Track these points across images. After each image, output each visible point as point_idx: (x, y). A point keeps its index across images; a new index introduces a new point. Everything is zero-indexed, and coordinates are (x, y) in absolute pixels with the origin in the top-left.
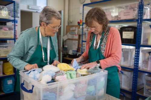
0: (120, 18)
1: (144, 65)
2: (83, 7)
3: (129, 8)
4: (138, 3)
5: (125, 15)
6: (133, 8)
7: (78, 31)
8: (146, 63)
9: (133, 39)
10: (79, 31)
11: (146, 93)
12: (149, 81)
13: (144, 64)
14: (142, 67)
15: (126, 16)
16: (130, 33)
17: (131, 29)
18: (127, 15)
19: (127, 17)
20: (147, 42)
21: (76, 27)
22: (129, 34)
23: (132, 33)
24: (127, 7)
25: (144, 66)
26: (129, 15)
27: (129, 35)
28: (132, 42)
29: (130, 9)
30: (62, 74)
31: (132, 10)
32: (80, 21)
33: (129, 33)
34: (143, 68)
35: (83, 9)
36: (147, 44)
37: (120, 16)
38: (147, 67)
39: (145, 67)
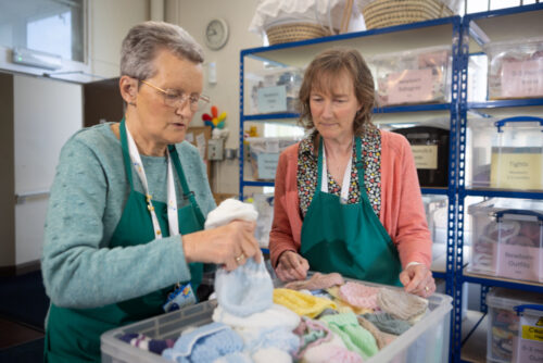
0: (385, 99)
1: (481, 258)
2: (242, 61)
3: (415, 64)
4: (448, 47)
5: (405, 89)
6: (429, 65)
7: (207, 146)
8: (485, 249)
9: (434, 170)
10: (210, 149)
11: (494, 356)
12: (501, 310)
13: (480, 256)
14: (474, 264)
15: (408, 92)
16: (426, 151)
17: (426, 136)
18: (411, 89)
19: (409, 96)
20: (489, 179)
21: (198, 134)
22: (420, 154)
23: (431, 151)
24: (408, 60)
25: (483, 261)
26: (418, 88)
27: (420, 158)
28: (432, 179)
29: (420, 68)
30: (322, 333)
31: (430, 71)
32: (209, 113)
33: (419, 151)
34: (477, 267)
35: (242, 68)
36: (488, 185)
37: (384, 91)
38: (492, 264)
39: (485, 264)
